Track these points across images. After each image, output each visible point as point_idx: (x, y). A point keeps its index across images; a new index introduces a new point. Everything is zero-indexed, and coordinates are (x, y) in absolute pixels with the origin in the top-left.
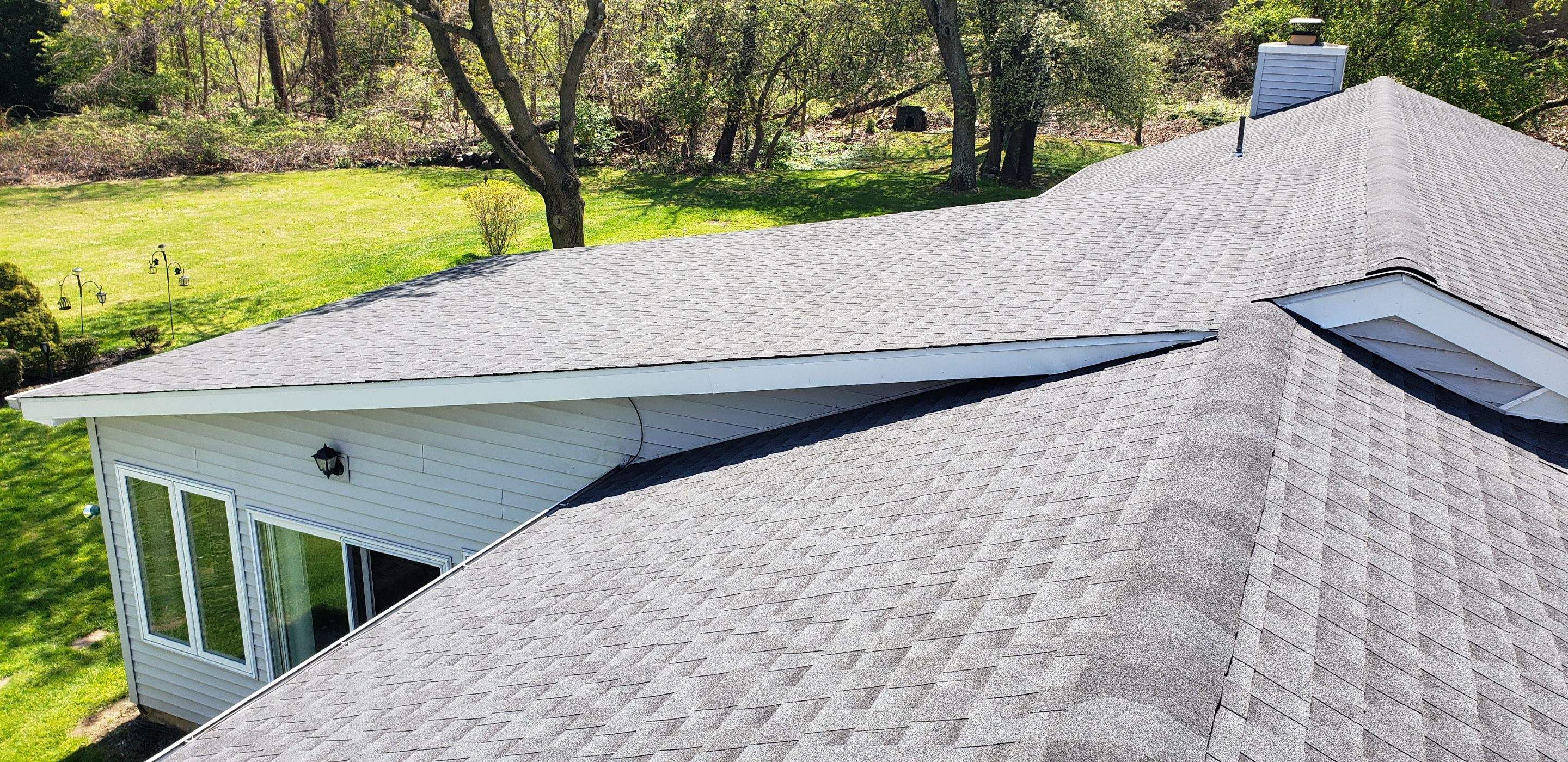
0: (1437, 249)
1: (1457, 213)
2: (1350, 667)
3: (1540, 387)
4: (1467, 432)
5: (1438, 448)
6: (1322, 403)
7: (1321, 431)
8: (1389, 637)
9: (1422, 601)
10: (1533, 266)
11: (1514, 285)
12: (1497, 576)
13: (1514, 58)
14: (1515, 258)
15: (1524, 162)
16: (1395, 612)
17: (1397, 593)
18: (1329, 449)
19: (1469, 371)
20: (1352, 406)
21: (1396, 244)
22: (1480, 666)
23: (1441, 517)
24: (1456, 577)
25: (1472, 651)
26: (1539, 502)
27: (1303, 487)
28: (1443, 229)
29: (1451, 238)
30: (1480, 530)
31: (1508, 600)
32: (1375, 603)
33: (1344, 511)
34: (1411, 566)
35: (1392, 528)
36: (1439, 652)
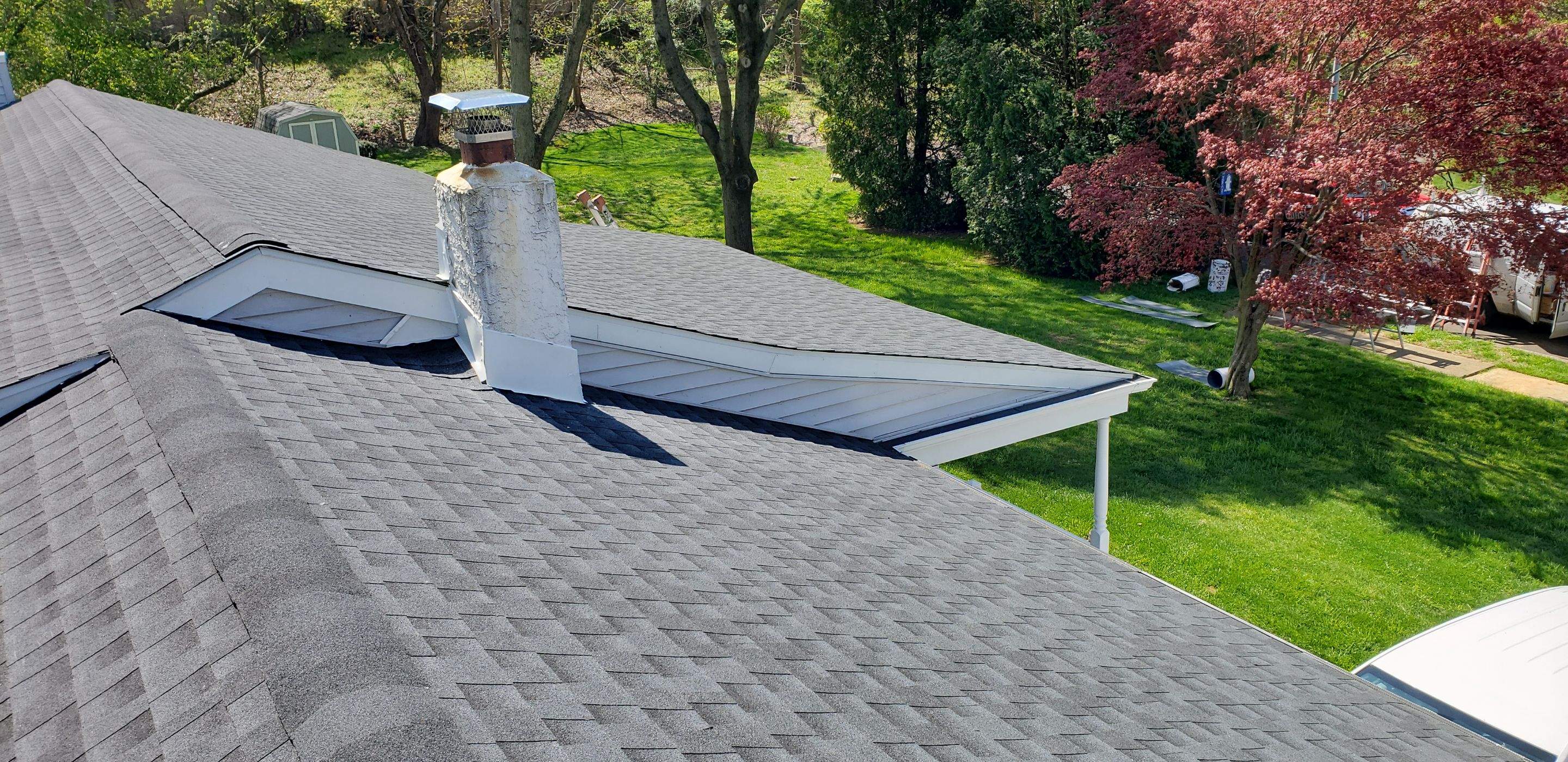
2: (462, 579)
3: (403, 316)
4: (372, 370)
6: (259, 384)
7: (280, 407)
8: (463, 544)
9: (456, 508)
12: (479, 469)
13: (151, 55)
16: (449, 524)
17: (437, 510)
18: (297, 419)
19: (344, 319)
20: (282, 378)
22: (525, 535)
23: (411, 441)
24: (459, 481)
25: (512, 527)
26: (457, 406)
30: (442, 440)
31: (499, 482)
32: (431, 523)
33: (351, 464)
34: (428, 486)
35: (392, 463)
36: (496, 538)
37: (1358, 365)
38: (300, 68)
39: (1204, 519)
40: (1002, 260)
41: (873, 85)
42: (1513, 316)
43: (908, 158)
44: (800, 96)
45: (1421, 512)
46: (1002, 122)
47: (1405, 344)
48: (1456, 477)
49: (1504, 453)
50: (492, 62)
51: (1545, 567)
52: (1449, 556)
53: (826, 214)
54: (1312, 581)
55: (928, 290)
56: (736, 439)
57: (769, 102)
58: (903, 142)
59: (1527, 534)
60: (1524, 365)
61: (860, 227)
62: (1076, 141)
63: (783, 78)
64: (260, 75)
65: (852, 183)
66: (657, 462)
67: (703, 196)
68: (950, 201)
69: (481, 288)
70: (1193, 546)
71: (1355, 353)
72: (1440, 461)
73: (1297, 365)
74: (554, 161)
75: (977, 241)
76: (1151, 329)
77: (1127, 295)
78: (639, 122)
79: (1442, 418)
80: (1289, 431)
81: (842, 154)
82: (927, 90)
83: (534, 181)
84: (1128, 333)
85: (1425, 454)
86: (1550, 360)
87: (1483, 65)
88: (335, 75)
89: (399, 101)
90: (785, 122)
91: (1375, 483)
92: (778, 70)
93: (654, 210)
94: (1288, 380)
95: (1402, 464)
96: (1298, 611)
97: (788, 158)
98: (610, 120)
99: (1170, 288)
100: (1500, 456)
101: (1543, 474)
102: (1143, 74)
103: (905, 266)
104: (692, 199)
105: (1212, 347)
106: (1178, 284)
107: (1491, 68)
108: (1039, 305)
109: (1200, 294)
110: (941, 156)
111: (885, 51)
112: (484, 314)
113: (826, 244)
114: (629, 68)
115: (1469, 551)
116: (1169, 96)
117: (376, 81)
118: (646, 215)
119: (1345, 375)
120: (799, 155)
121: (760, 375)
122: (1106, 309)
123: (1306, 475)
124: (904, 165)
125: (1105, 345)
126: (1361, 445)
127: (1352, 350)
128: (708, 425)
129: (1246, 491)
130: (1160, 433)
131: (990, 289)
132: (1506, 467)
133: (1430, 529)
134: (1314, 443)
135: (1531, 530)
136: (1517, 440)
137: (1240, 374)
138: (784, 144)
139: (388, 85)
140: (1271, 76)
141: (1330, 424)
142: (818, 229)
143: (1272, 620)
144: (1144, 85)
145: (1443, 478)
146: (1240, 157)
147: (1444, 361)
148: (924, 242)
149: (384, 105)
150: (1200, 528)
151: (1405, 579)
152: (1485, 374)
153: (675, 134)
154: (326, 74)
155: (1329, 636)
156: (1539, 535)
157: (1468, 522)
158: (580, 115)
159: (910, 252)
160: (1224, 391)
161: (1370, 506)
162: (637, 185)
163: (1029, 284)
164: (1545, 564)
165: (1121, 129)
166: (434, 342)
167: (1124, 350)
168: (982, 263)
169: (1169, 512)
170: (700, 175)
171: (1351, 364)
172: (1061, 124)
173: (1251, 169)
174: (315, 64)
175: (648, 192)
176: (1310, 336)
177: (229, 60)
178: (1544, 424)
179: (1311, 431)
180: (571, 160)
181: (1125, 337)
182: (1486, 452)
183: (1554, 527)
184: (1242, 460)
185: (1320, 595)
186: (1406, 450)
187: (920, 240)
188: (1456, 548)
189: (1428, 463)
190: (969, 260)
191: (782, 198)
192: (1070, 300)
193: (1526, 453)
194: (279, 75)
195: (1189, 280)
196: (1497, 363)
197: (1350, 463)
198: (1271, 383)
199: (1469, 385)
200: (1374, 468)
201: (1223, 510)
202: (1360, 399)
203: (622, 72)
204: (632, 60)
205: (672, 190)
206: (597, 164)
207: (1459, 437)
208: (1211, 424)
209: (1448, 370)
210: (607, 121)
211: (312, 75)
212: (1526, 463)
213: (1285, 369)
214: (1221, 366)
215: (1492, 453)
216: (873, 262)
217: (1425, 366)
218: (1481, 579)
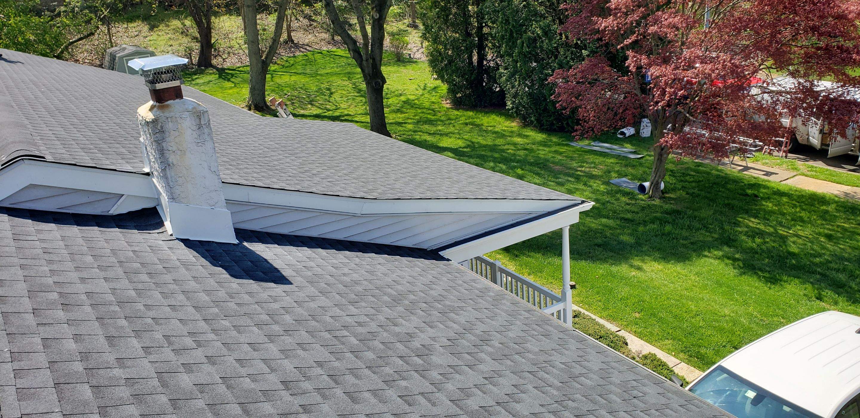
0: (38, 138)
1: (44, 113)
3: (123, 195)
4: (98, 232)
5: (86, 248)
6: (7, 252)
7: (13, 270)
8: (101, 372)
9: (109, 338)
10: (95, 132)
11: (89, 146)
12: (142, 304)
13: (42, 20)
14: (84, 130)
15: (69, 76)
16: (98, 355)
17: (95, 343)
18: (22, 278)
19: (85, 200)
20: (27, 246)
21: (12, 143)
22: (152, 358)
23: (103, 286)
24: (123, 316)
25: (145, 352)
26: (147, 254)
27: (15, 310)
28: (39, 126)
29: (45, 129)
30: (124, 283)
31: (152, 314)
32: (85, 356)
33: (46, 312)
34: (97, 324)
35: (78, 307)
36: (129, 363)
37: (722, 177)
38: (131, 25)
39: (634, 273)
40: (526, 123)
41: (452, 25)
42: (807, 145)
43: (473, 67)
44: (415, 31)
45: (755, 263)
46: (523, 46)
47: (748, 164)
48: (774, 241)
49: (801, 226)
50: (241, 17)
51: (823, 293)
52: (770, 288)
53: (429, 99)
54: (693, 307)
55: (484, 142)
56: (335, 258)
57: (398, 35)
58: (470, 57)
59: (813, 273)
60: (814, 173)
61: (448, 106)
62: (564, 55)
63: (405, 21)
64: (109, 30)
65: (443, 81)
66: (273, 284)
67: (360, 91)
68: (498, 89)
69: (165, 177)
70: (627, 289)
71: (721, 170)
72: (766, 232)
73: (688, 178)
74: (276, 73)
75: (512, 112)
76: (607, 160)
77: (594, 141)
78: (325, 49)
79: (768, 206)
80: (683, 218)
81: (436, 65)
82: (483, 27)
83: (194, 110)
84: (595, 163)
85: (758, 229)
86: (827, 170)
87: (785, 7)
88: (152, 28)
89: (188, 42)
90: (406, 46)
91: (730, 247)
92: (402, 16)
93: (332, 99)
94: (683, 188)
95: (744, 235)
96: (685, 326)
97: (408, 67)
98: (308, 48)
99: (619, 136)
100: (799, 228)
101: (823, 238)
102: (594, 18)
103: (472, 128)
104: (353, 93)
105: (641, 170)
106: (623, 133)
107: (790, 9)
108: (545, 149)
109: (636, 139)
110: (492, 64)
111: (458, 6)
112: (168, 193)
113: (429, 116)
114: (319, 18)
115: (781, 285)
116: (609, 30)
117: (175, 30)
118: (327, 103)
119: (715, 183)
120: (414, 65)
121: (354, 216)
122: (583, 149)
123: (692, 243)
124: (471, 70)
125: (581, 171)
126: (722, 225)
127: (719, 168)
128: (320, 250)
129: (657, 255)
130: (610, 222)
131: (518, 140)
132: (802, 234)
133: (760, 273)
134: (697, 225)
135: (816, 271)
136: (808, 218)
137: (655, 185)
138: (406, 59)
139: (182, 33)
140: (666, 17)
141: (706, 213)
142: (425, 108)
143: (670, 332)
144: (595, 24)
145: (768, 242)
146: (650, 65)
147: (770, 172)
148: (483, 114)
149: (180, 45)
150: (631, 278)
151: (746, 303)
152: (792, 179)
153: (344, 55)
154: (146, 28)
155: (702, 340)
156: (820, 273)
157: (781, 268)
158: (291, 46)
159: (475, 120)
160: (647, 196)
161: (727, 261)
162: (323, 86)
163: (540, 137)
164: (823, 291)
165: (589, 47)
166: (144, 210)
167: (591, 173)
168: (514, 125)
169: (614, 269)
170: (358, 78)
171: (718, 177)
172: (555, 45)
173: (656, 72)
174: (140, 22)
175: (329, 89)
176: (696, 161)
177: (88, 22)
178: (824, 207)
179: (695, 217)
180: (285, 72)
181: (593, 165)
182: (791, 226)
183: (828, 269)
184: (656, 236)
185: (698, 315)
186: (747, 226)
187: (481, 112)
188: (774, 284)
189: (760, 234)
190: (508, 123)
191: (404, 90)
192: (563, 145)
193: (813, 225)
194: (120, 29)
195: (629, 131)
196: (799, 173)
197: (716, 236)
198: (674, 190)
199: (784, 186)
200: (730, 238)
201: (645, 267)
202: (723, 197)
203: (313, 21)
204: (320, 14)
205: (343, 88)
206: (300, 74)
207: (778, 218)
208: (640, 215)
209: (772, 178)
210: (306, 49)
211: (139, 28)
212: (813, 231)
213: (682, 181)
214: (646, 181)
215: (794, 225)
216: (454, 126)
217: (760, 176)
218: (788, 302)
